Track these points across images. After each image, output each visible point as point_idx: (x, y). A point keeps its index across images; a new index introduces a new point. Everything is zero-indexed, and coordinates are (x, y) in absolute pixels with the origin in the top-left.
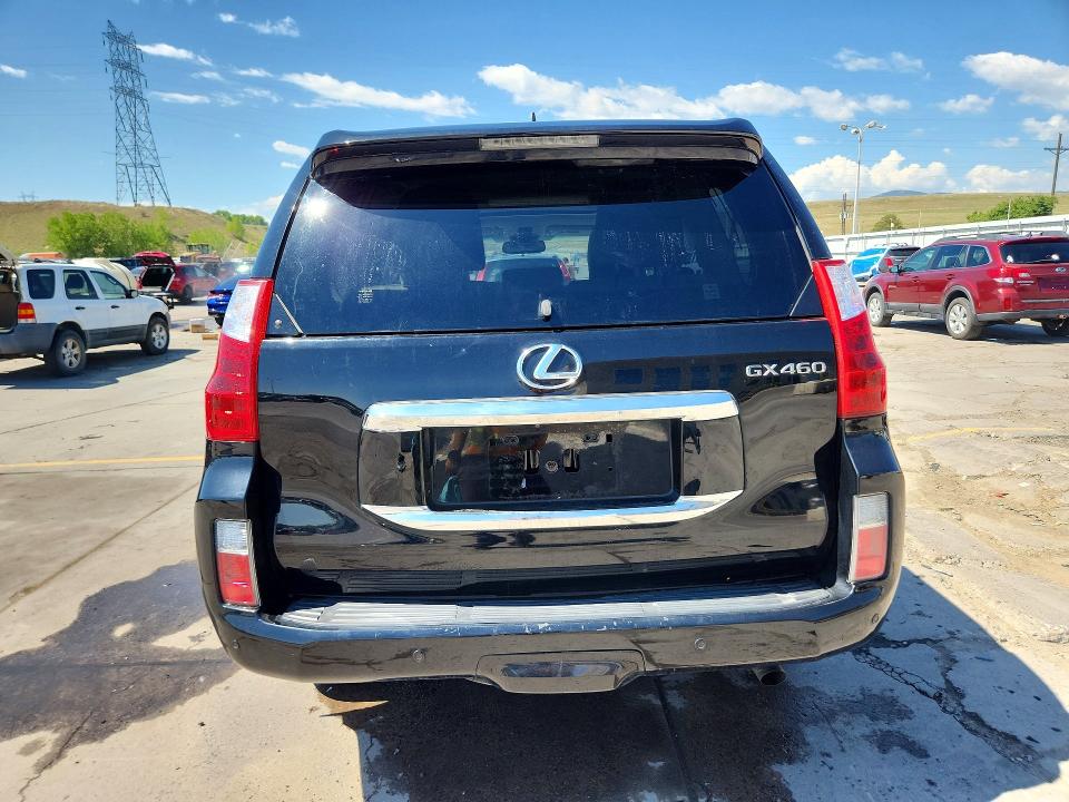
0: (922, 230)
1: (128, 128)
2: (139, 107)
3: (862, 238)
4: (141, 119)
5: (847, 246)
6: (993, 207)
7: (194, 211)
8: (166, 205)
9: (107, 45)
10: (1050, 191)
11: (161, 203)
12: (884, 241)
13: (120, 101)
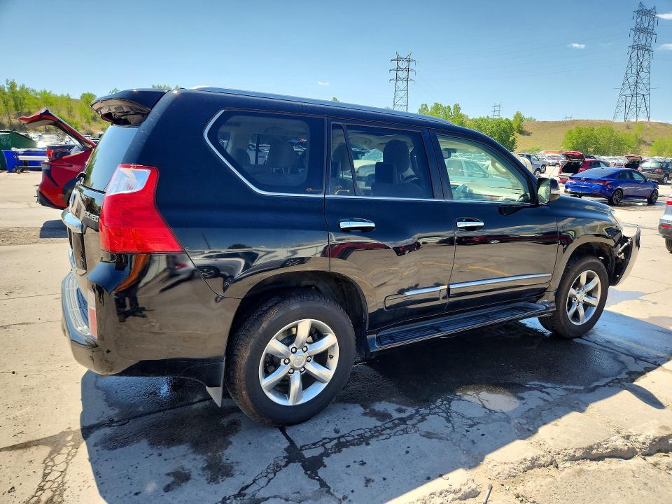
1: (634, 71)
2: (647, 56)
4: (645, 64)
7: (665, 125)
8: (647, 120)
9: (635, 18)
11: (642, 119)
13: (635, 54)
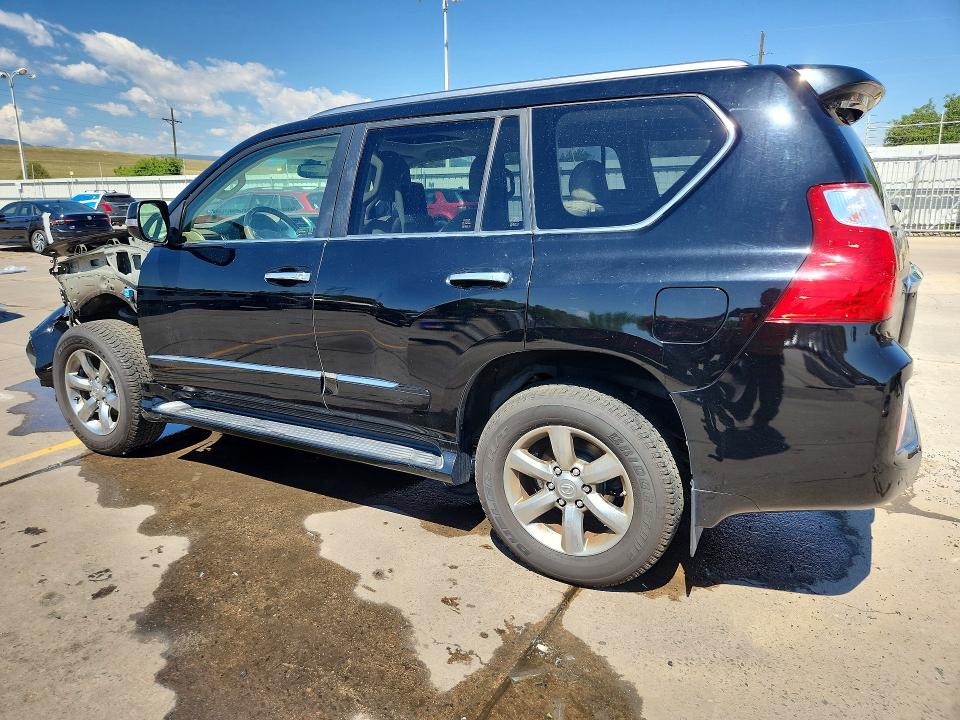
0: (104, 179)
3: (38, 184)
5: (21, 191)
6: (132, 165)
10: (173, 153)
12: (94, 187)
